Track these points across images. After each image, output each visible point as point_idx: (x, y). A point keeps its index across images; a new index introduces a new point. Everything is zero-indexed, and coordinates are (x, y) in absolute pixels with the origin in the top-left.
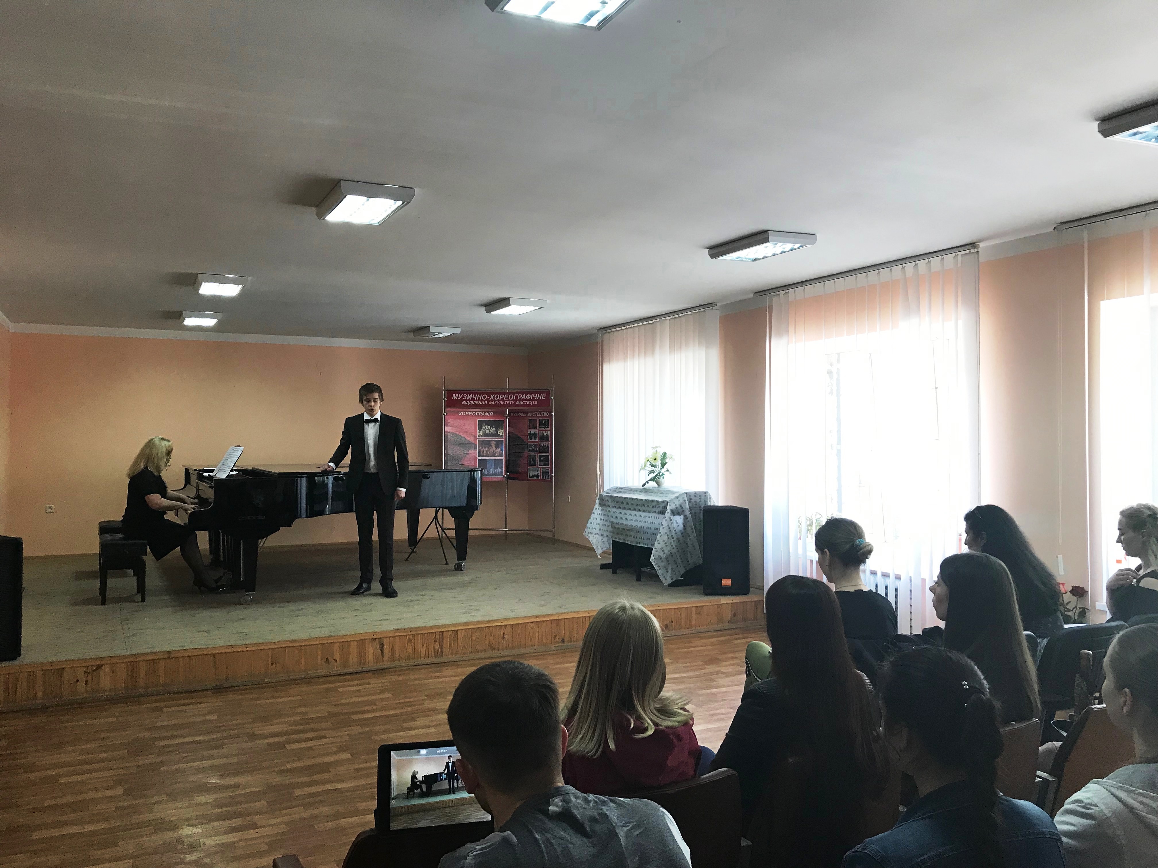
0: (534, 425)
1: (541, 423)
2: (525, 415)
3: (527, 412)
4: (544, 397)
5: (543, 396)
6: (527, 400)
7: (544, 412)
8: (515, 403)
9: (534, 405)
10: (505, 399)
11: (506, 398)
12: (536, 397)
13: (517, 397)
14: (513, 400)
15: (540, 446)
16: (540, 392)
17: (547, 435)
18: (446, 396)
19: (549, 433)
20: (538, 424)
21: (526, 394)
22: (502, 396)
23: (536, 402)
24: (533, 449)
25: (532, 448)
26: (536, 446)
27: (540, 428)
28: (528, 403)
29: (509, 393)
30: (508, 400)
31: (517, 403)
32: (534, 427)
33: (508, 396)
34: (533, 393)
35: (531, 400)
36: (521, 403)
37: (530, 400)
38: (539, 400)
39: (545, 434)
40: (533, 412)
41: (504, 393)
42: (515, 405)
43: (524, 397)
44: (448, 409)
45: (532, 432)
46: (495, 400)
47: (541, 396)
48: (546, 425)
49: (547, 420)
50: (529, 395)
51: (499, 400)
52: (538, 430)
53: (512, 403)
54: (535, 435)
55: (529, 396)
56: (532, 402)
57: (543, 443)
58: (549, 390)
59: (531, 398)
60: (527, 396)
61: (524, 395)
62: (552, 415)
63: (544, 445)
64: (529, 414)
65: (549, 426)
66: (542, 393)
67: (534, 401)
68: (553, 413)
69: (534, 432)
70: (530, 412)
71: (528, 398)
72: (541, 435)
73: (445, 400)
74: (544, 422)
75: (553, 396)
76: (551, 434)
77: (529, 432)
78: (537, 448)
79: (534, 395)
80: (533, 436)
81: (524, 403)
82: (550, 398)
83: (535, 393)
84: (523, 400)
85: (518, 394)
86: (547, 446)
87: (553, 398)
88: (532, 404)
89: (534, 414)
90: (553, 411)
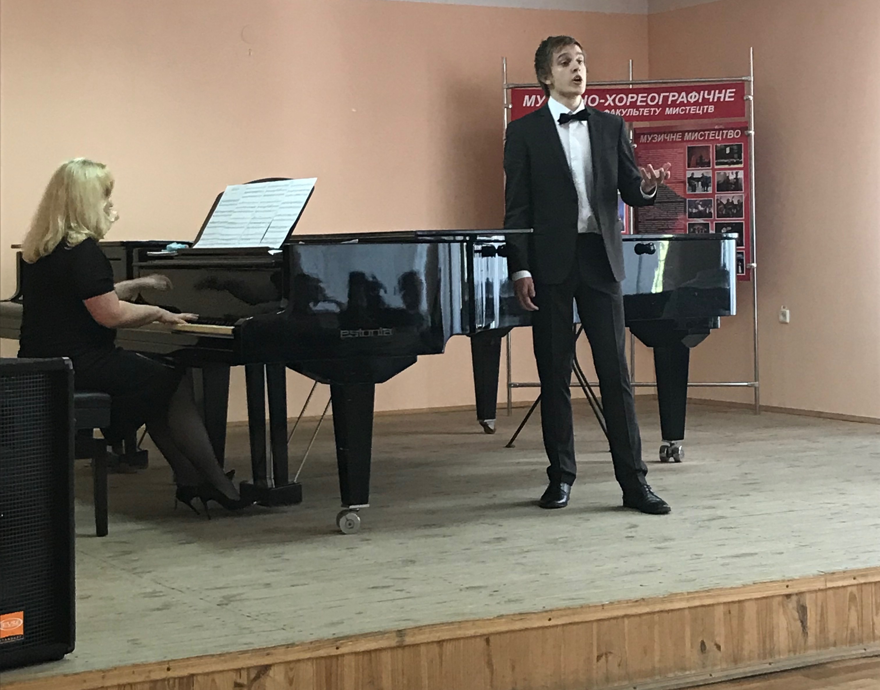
0: (701, 157)
1: (720, 154)
2: (677, 137)
3: (683, 132)
4: (729, 97)
5: (728, 95)
6: (689, 104)
7: (728, 129)
8: (664, 110)
9: (706, 115)
10: (639, 103)
11: (641, 101)
12: (711, 97)
13: (666, 98)
14: (657, 106)
15: (719, 204)
16: (721, 87)
17: (736, 178)
18: (510, 101)
19: (741, 175)
20: (712, 155)
21: (688, 90)
22: (632, 98)
23: (711, 109)
24: (700, 212)
25: (697, 208)
26: (706, 204)
27: (717, 164)
28: (693, 110)
29: (648, 91)
30: (648, 106)
31: (668, 111)
32: (703, 163)
33: (647, 97)
34: (704, 88)
35: (700, 105)
36: (676, 111)
37: (696, 103)
38: (718, 104)
39: (732, 177)
40: (699, 131)
41: (637, 92)
42: (662, 116)
43: (683, 98)
45: (698, 174)
46: (616, 107)
47: (722, 95)
48: (733, 158)
49: (735, 147)
50: (694, 94)
51: (625, 107)
52: (714, 170)
53: (655, 111)
54: (705, 181)
55: (693, 97)
56: (702, 107)
57: (726, 197)
58: (743, 80)
59: (700, 101)
60: (690, 95)
61: (683, 94)
62: (749, 135)
63: (728, 200)
64: (687, 137)
65: (742, 160)
66: (726, 87)
67: (706, 107)
68: (751, 132)
69: (703, 174)
70: (692, 131)
71: (692, 101)
72: (722, 180)
73: (508, 108)
74: (728, 151)
75: (750, 95)
76: (747, 175)
77: (689, 175)
78: (710, 210)
79: (706, 92)
80: (700, 183)
81: (682, 110)
82: (745, 98)
83: (710, 88)
84: (682, 104)
85: (670, 92)
86: (736, 202)
87: (751, 98)
88: (701, 112)
89: (701, 136)
90: (751, 126)
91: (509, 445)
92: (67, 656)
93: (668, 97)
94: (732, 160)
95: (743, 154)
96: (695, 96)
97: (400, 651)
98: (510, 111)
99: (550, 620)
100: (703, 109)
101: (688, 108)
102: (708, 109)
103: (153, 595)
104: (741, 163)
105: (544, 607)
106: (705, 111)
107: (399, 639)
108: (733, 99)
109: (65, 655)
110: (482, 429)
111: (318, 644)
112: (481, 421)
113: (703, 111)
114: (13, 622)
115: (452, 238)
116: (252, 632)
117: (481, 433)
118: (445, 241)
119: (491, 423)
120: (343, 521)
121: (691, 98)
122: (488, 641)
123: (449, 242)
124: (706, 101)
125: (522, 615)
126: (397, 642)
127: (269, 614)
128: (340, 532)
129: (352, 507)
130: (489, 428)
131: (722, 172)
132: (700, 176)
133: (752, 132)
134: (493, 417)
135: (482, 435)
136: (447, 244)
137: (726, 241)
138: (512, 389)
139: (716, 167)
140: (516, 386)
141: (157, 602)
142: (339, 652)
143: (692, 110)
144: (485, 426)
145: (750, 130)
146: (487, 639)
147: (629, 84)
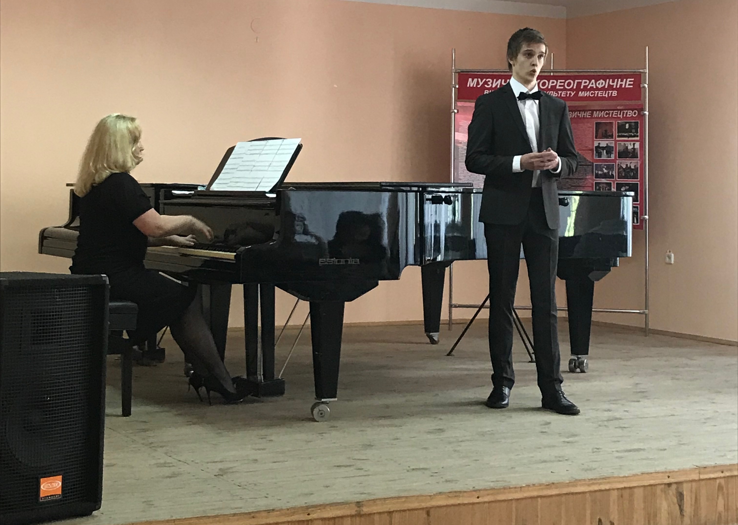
0: (606, 131)
1: (621, 128)
2: (588, 114)
3: (593, 111)
4: (629, 85)
5: (628, 83)
6: (597, 89)
7: (628, 110)
8: (577, 94)
9: (611, 98)
10: (558, 87)
11: (560, 86)
12: (615, 84)
13: (579, 84)
14: (572, 90)
15: (620, 168)
16: (622, 77)
17: (634, 148)
18: (457, 82)
19: (637, 145)
20: (615, 130)
21: (597, 78)
22: (553, 83)
23: (615, 93)
24: (605, 174)
25: (602, 170)
26: (610, 168)
27: (619, 136)
29: (566, 78)
30: (565, 89)
31: (581, 94)
32: (607, 135)
33: (564, 83)
34: (609, 77)
35: (606, 90)
36: (587, 94)
37: (603, 89)
38: (620, 90)
39: (630, 147)
40: (606, 110)
41: (556, 78)
42: (576, 98)
43: (592, 84)
44: (459, 104)
45: (603, 144)
47: (624, 83)
48: (631, 132)
49: (633, 124)
50: (601, 81)
52: (616, 141)
53: (570, 94)
54: (609, 150)
55: (601, 83)
56: (607, 92)
57: (625, 163)
58: (640, 72)
59: (606, 87)
60: (598, 82)
61: (593, 81)
62: (645, 114)
63: (627, 165)
64: (595, 114)
65: (639, 134)
66: (627, 77)
67: (610, 92)
68: (645, 112)
69: (607, 144)
70: (599, 110)
71: (600, 86)
72: (622, 149)
73: (455, 87)
74: (627, 126)
75: (646, 83)
76: (642, 146)
77: (596, 144)
78: (612, 172)
79: (611, 80)
80: (605, 151)
81: (592, 94)
82: (641, 86)
83: (614, 77)
84: (592, 89)
85: (582, 80)
86: (633, 167)
87: (646, 86)
88: (607, 96)
89: (607, 114)
90: (645, 108)
91: (449, 354)
92: (95, 513)
93: (581, 82)
94: (630, 134)
95: (639, 129)
96: (602, 83)
97: (358, 519)
98: (457, 89)
99: (478, 497)
100: (609, 93)
101: (596, 92)
102: (612, 93)
103: (164, 465)
104: (637, 136)
105: (474, 487)
106: (610, 95)
107: (358, 509)
108: (632, 86)
109: (93, 512)
110: (428, 340)
111: (294, 510)
112: (428, 333)
113: (608, 95)
114: (54, 484)
115: (408, 189)
116: (241, 499)
117: (427, 343)
118: (403, 191)
119: (436, 336)
120: (316, 411)
121: (599, 84)
122: (428, 513)
123: (407, 192)
124: (611, 87)
125: (457, 494)
126: (356, 511)
127: (255, 485)
128: (314, 420)
129: (323, 400)
130: (434, 339)
131: (622, 143)
132: (605, 146)
133: (647, 113)
134: (437, 331)
135: (428, 345)
136: (405, 193)
137: (625, 198)
138: (453, 309)
139: (617, 139)
140: (456, 307)
141: (167, 471)
142: (310, 517)
143: (600, 93)
144: (431, 338)
145: (645, 111)
146: (428, 511)
147: (551, 72)
